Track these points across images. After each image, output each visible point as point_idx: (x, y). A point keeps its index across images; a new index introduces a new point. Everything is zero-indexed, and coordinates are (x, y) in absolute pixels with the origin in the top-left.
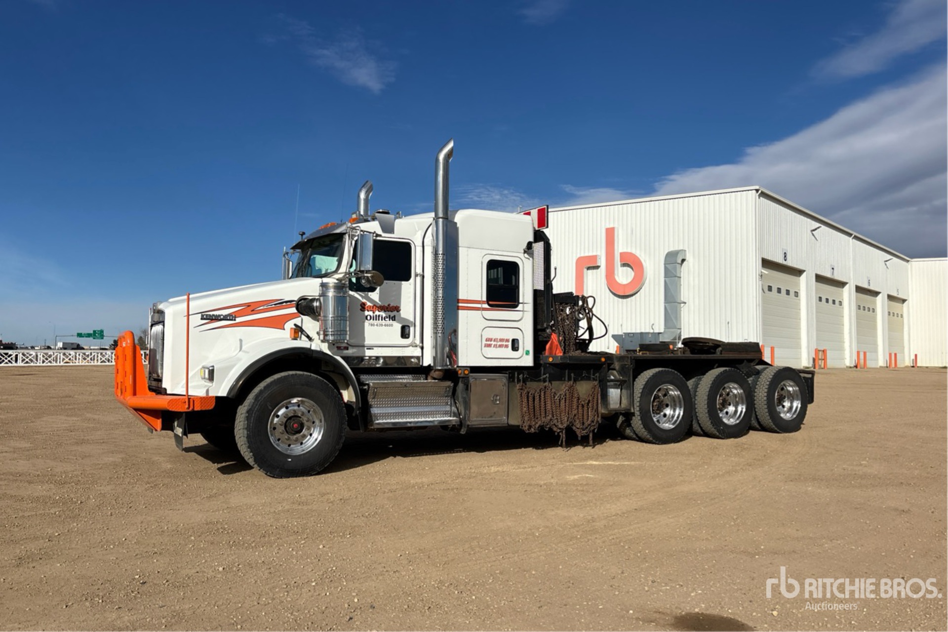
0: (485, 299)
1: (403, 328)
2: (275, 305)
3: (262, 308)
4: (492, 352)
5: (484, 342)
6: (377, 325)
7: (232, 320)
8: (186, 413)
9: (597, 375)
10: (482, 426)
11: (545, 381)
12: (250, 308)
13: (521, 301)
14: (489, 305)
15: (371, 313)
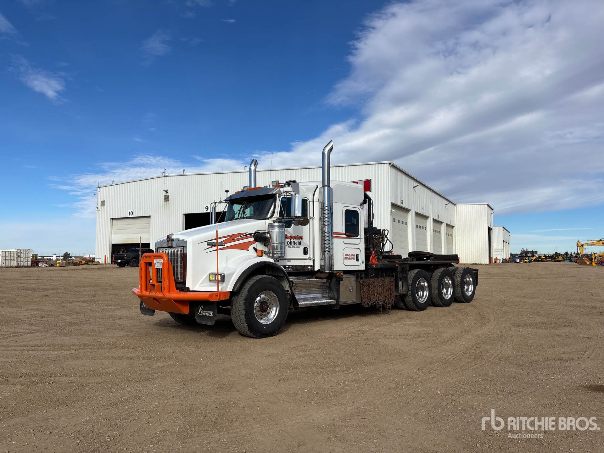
0: (344, 232)
1: (305, 249)
2: (243, 236)
3: (237, 238)
4: (348, 262)
5: (344, 257)
6: (292, 247)
7: (223, 245)
8: (217, 301)
9: (394, 274)
10: (345, 304)
11: (372, 277)
12: (232, 238)
13: (359, 233)
14: (346, 235)
15: (289, 240)
